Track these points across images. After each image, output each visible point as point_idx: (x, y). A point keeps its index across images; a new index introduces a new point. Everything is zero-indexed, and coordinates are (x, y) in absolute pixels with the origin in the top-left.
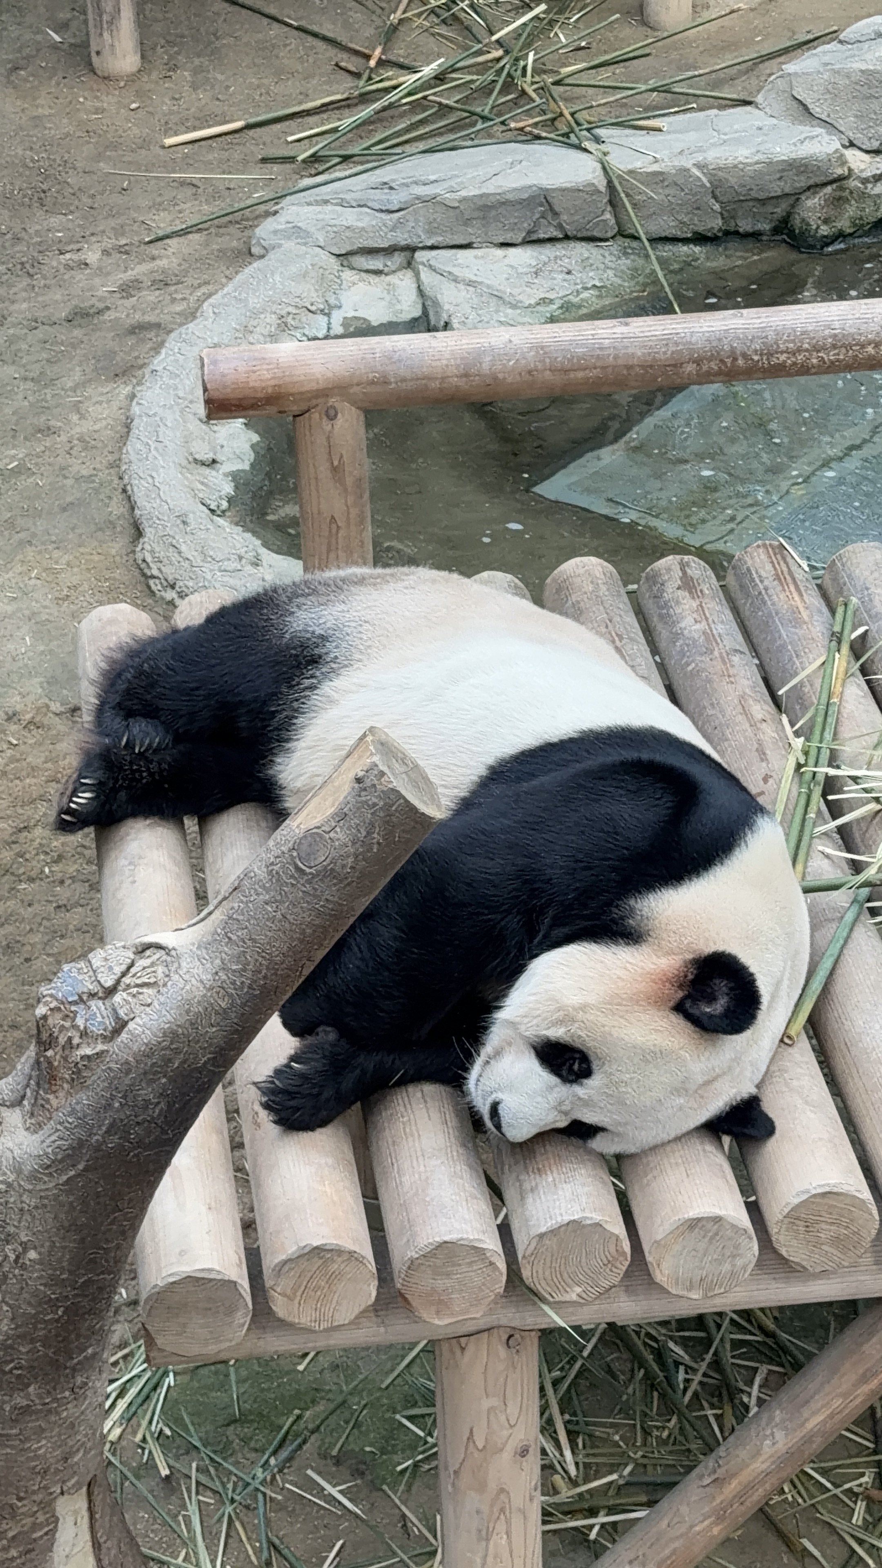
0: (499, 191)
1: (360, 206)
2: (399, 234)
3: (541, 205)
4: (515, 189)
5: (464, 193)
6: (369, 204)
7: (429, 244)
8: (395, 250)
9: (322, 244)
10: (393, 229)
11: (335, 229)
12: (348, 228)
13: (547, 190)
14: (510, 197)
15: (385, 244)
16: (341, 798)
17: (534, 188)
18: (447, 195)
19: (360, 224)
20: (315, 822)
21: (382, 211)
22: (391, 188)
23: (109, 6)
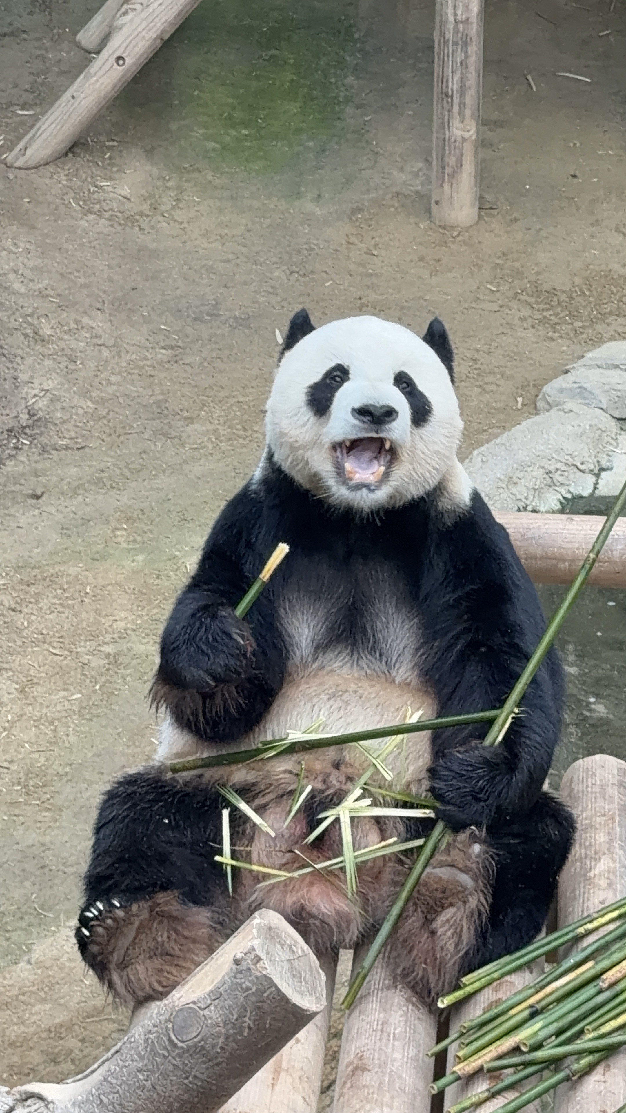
9: (604, 407)
11: (619, 394)
16: (220, 978)
20: (194, 997)
23: (452, 161)
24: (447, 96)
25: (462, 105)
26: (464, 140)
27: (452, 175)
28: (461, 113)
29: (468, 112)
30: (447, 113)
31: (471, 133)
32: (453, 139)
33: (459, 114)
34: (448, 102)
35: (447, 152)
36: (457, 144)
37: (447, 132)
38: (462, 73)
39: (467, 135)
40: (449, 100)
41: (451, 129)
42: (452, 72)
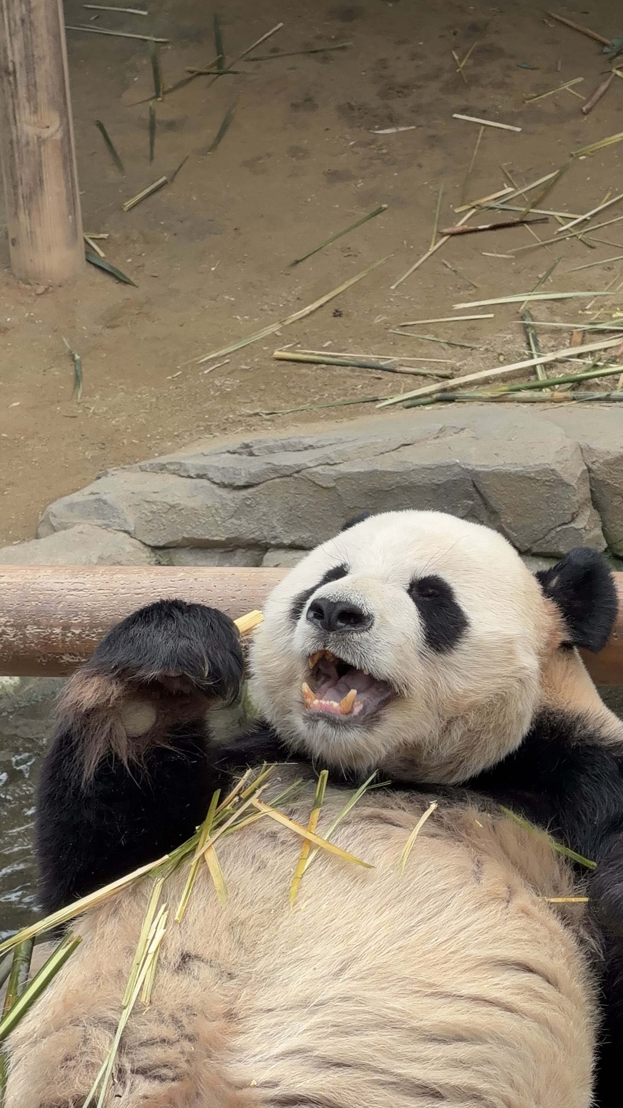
0: (400, 469)
1: (199, 477)
2: (243, 521)
3: (470, 497)
4: (425, 469)
5: (344, 468)
6: (210, 475)
7: (286, 542)
8: (238, 547)
9: (131, 529)
10: (236, 514)
11: (155, 508)
12: (173, 507)
13: (477, 473)
14: (416, 479)
15: (221, 537)
17: (457, 470)
18: (319, 469)
19: (191, 503)
21: (223, 485)
22: (251, 454)
23: (25, 174)
24: (8, 73)
25: (32, 86)
26: (41, 141)
27: (30, 198)
28: (31, 98)
29: (42, 97)
30: (10, 101)
31: (52, 130)
32: (23, 141)
33: (29, 101)
34: (9, 82)
35: (17, 161)
36: (31, 148)
37: (14, 131)
38: (25, 36)
39: (46, 133)
40: (11, 78)
41: (18, 125)
42: (11, 35)
